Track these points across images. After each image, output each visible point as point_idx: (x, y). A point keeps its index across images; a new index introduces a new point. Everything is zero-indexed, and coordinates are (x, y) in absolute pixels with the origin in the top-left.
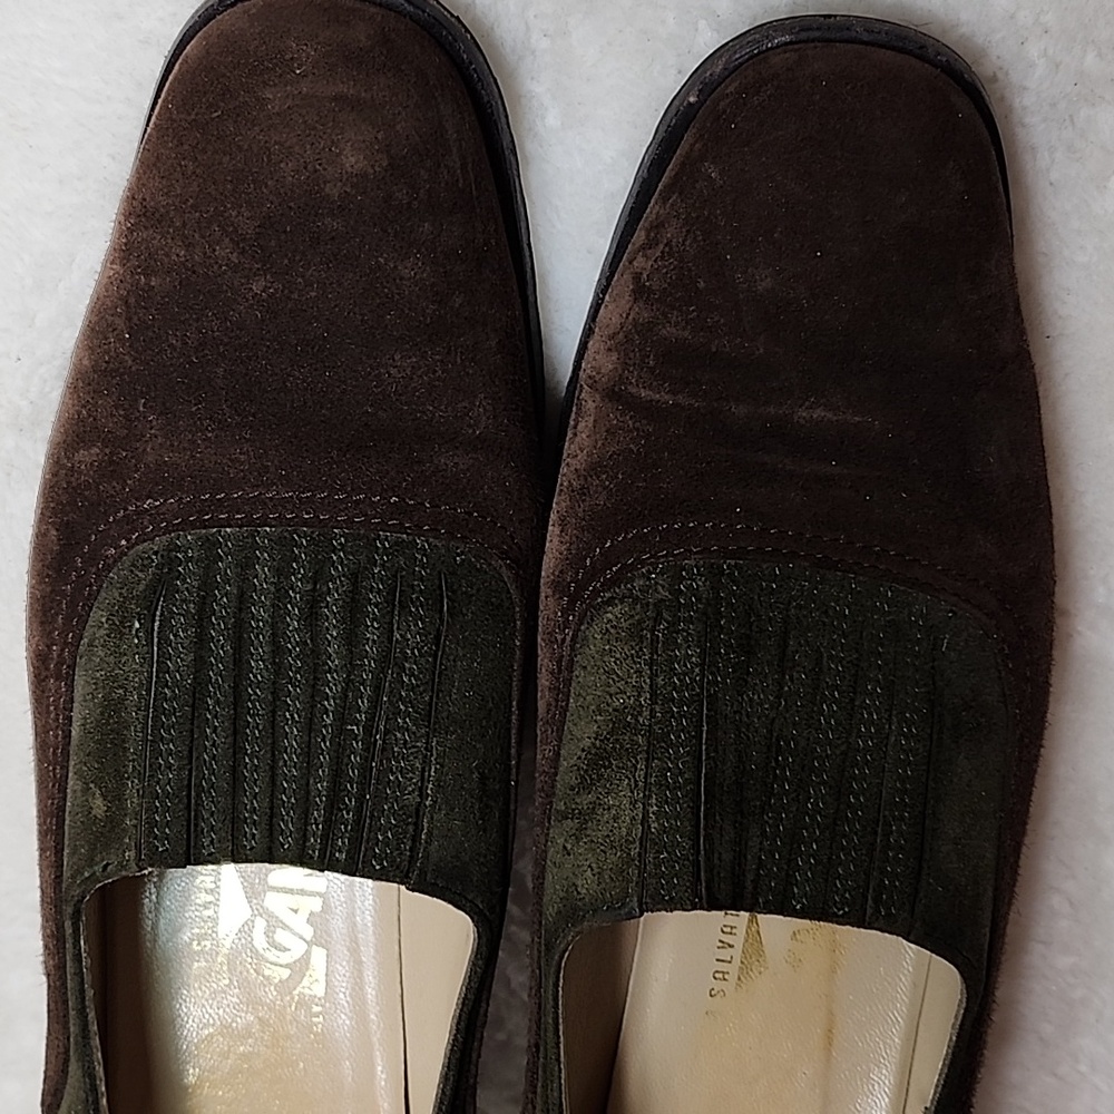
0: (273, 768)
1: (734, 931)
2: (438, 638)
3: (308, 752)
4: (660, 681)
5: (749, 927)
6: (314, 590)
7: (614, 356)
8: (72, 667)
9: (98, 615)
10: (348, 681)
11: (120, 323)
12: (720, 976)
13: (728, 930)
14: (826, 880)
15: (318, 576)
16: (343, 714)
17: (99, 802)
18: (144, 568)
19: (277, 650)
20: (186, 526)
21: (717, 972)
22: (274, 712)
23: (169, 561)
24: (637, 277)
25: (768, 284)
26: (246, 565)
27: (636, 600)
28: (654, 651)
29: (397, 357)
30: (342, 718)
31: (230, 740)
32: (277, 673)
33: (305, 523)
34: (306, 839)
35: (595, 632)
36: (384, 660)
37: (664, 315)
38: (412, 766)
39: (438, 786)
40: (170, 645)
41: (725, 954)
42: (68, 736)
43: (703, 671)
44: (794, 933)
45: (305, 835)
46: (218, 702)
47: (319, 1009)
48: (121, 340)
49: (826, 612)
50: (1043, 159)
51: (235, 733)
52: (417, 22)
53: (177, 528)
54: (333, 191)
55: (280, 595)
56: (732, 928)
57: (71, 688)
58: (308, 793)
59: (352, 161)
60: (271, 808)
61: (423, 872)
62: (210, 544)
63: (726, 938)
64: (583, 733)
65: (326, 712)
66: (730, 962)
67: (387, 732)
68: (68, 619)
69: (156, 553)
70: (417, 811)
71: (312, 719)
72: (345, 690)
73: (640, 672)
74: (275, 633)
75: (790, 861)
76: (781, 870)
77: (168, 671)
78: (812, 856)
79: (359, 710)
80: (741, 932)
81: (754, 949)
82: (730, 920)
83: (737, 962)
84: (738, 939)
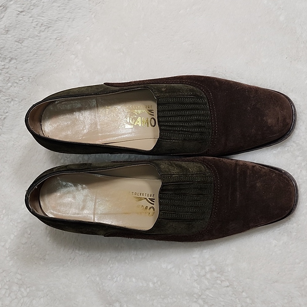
0: (172, 116)
2: (196, 140)
3: (175, 122)
4: (195, 175)
6: (201, 120)
7: (243, 164)
8: (183, 84)
9: (192, 87)
10: (188, 127)
11: (239, 88)
12: (136, 194)
15: (204, 121)
17: (164, 90)
18: (200, 94)
19: (191, 115)
20: (208, 100)
22: (181, 116)
23: (202, 98)
24: (255, 166)
25: (258, 186)
26: (203, 110)
27: (205, 171)
28: (199, 174)
29: (239, 130)
30: (182, 126)
32: (187, 116)
33: (211, 118)
34: (162, 122)
35: (199, 165)
36: (192, 132)
37: (251, 170)
38: (177, 138)
39: (174, 142)
40: (189, 99)
41: (139, 194)
42: (171, 84)
43: (197, 182)
44: (143, 206)
46: (181, 107)
47: (123, 127)
48: (237, 88)
49: (206, 201)
50: (278, 229)
51: (177, 110)
52: (290, 129)
53: (207, 99)
54: (265, 118)
55: (200, 115)
57: (179, 83)
58: (169, 122)
59: (269, 121)
60: (166, 117)
61: (161, 141)
62: (206, 104)
63: (142, 194)
64: (184, 164)
65: (182, 124)
67: (182, 133)
68: (189, 82)
69: (203, 95)
70: (170, 139)
71: (181, 122)
72: (186, 126)
73: (195, 172)
74: (193, 115)
75: (167, 199)
76: (166, 197)
77: (186, 99)
78: (168, 202)
79: (184, 129)
80: (143, 197)
81: (140, 199)
82: (145, 194)
83: (138, 196)
84: (141, 196)
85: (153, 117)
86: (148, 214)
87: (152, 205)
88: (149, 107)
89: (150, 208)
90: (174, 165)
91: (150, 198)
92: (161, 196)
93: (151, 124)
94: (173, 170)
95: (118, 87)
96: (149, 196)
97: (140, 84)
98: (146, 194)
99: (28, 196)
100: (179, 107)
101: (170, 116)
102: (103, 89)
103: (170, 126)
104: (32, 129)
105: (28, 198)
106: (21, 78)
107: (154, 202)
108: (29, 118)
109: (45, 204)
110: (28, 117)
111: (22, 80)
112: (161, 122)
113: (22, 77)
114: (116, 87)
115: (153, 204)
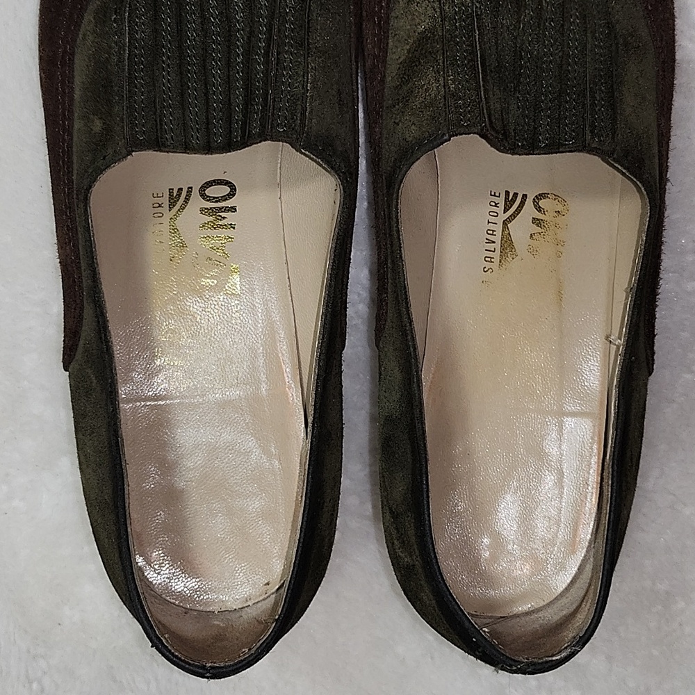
0: (206, 94)
1: (494, 233)
3: (228, 81)
5: (503, 231)
8: (73, 54)
9: (88, 17)
10: (251, 33)
12: (489, 259)
13: (491, 232)
14: (559, 127)
16: (249, 51)
19: (204, 20)
21: (486, 257)
22: (204, 61)
30: (248, 53)
31: (178, 77)
32: (205, 37)
38: (297, 73)
39: (313, 88)
40: (137, 25)
41: (491, 247)
42: (72, 99)
44: (531, 235)
45: (230, 131)
46: (169, 58)
51: (181, 74)
56: (493, 231)
58: (230, 104)
60: (207, 119)
63: (490, 237)
64: (397, 53)
65: (238, 56)
66: (494, 252)
67: (278, 54)
70: (302, 98)
71: (229, 60)
72: (249, 38)
73: (433, 7)
74: (202, 10)
75: (534, 121)
76: (529, 125)
77: (136, 39)
78: (549, 117)
79: (259, 48)
80: (499, 233)
81: (508, 244)
82: (491, 226)
83: (498, 251)
84: (498, 238)
85: (195, 192)
86: (560, 219)
87: (529, 202)
88: (160, 206)
89: (539, 209)
90: (405, 88)
91: (502, 206)
92: (523, 145)
93: (225, 198)
94: (427, 91)
95: (82, 309)
96: (495, 209)
97: (73, 220)
98: (489, 222)
99: (521, 662)
100: (168, 65)
101: (207, 103)
102: (89, 371)
103: (248, 101)
104: (252, 651)
105: (528, 665)
106: (35, 685)
107: (516, 195)
108: (208, 665)
109: (524, 597)
110: (204, 667)
111: (40, 682)
112: (230, 139)
113: (30, 683)
114: (81, 317)
115: (525, 196)
